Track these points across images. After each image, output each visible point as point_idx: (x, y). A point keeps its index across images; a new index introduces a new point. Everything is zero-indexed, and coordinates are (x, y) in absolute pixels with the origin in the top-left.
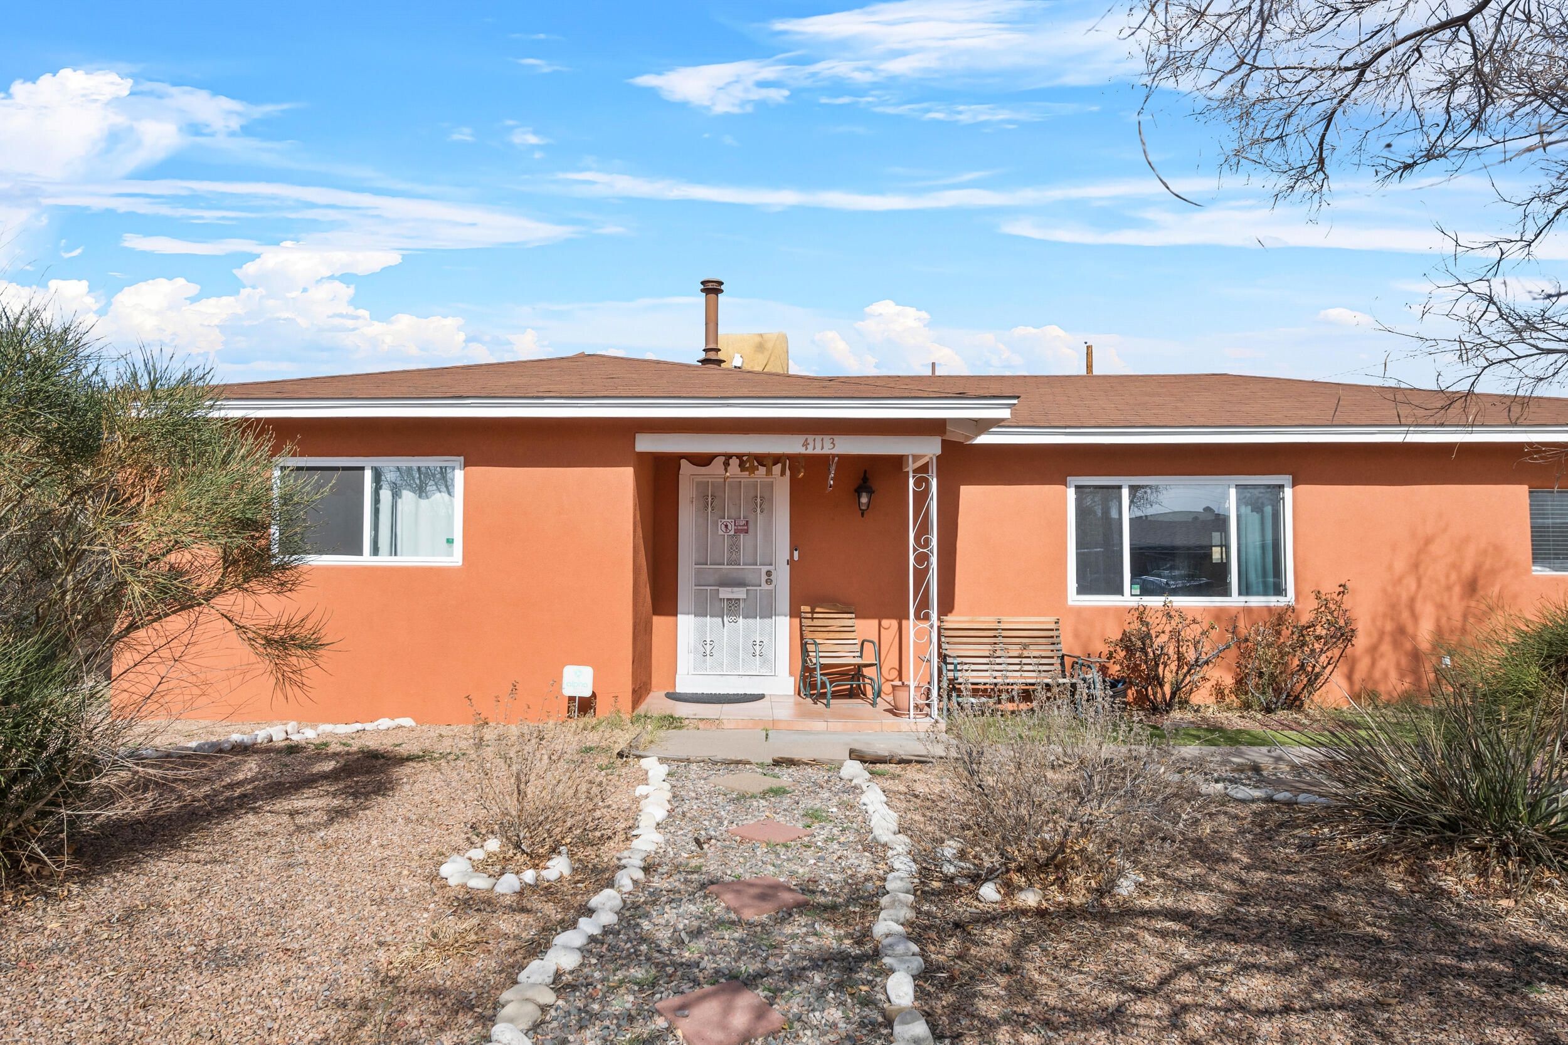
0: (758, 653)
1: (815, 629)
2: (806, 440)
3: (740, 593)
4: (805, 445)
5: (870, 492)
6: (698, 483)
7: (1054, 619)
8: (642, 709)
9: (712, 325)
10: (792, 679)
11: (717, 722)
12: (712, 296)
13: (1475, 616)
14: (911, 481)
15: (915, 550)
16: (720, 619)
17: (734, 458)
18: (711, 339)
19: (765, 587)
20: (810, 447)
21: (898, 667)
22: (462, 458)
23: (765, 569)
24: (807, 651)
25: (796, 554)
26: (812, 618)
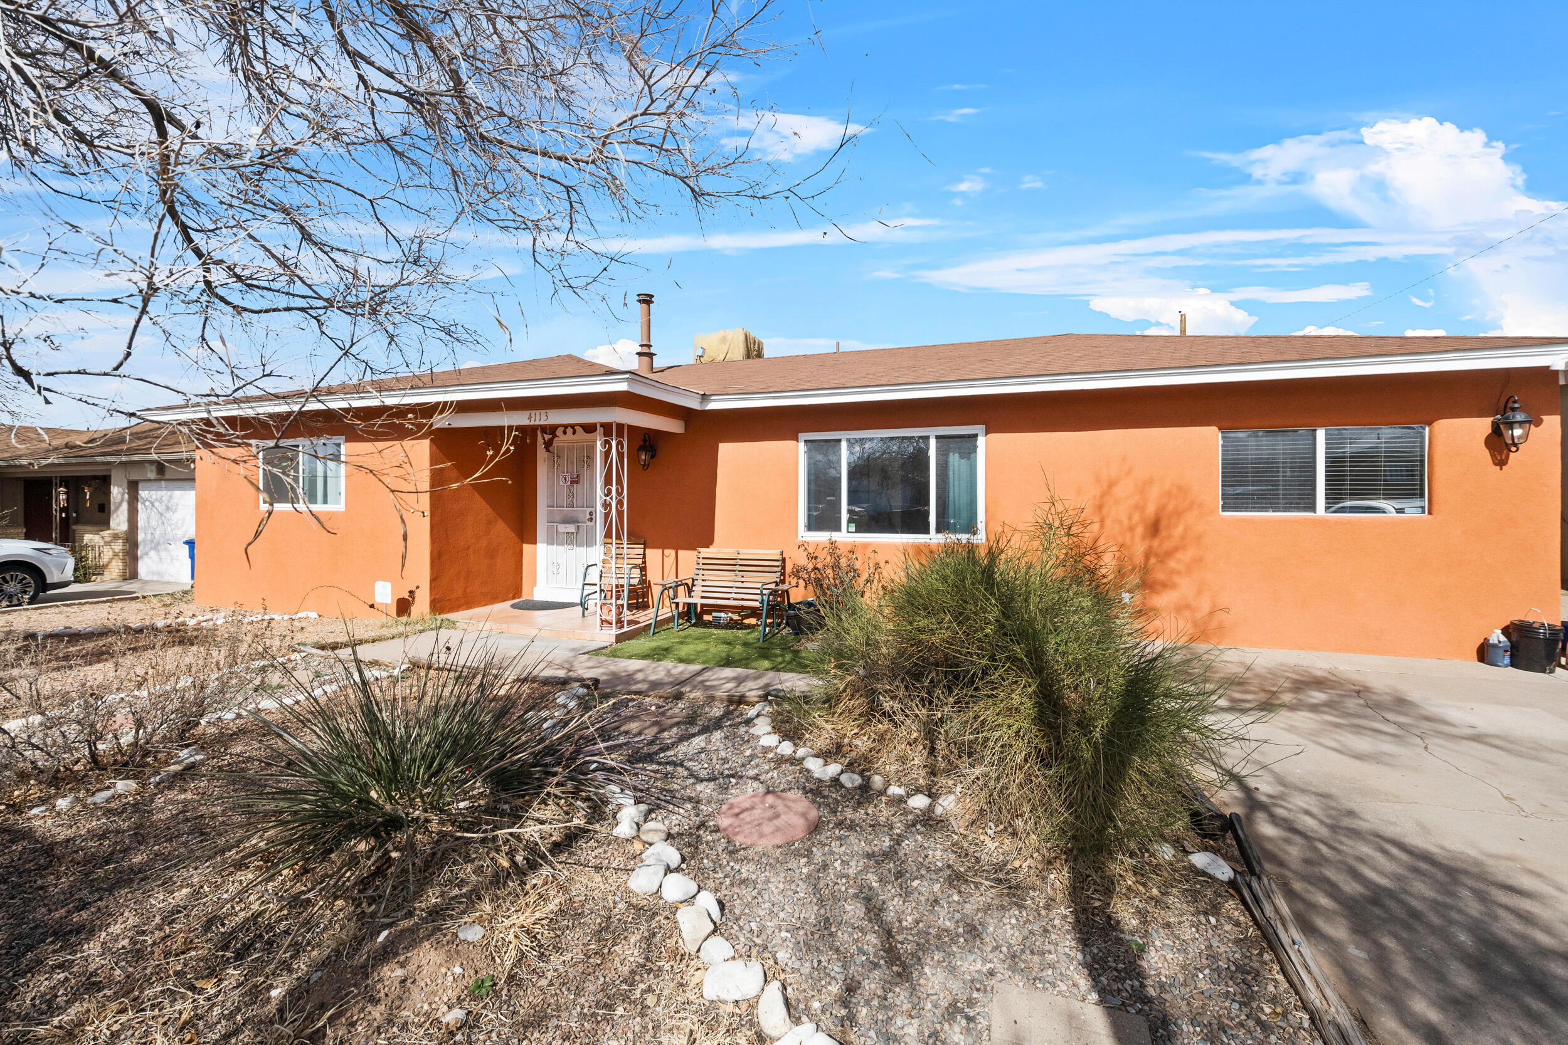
2: (530, 414)
3: (573, 529)
4: (530, 418)
5: (652, 450)
7: (783, 551)
13: (1156, 555)
16: (563, 547)
19: (589, 524)
20: (533, 419)
22: (344, 437)
23: (589, 510)
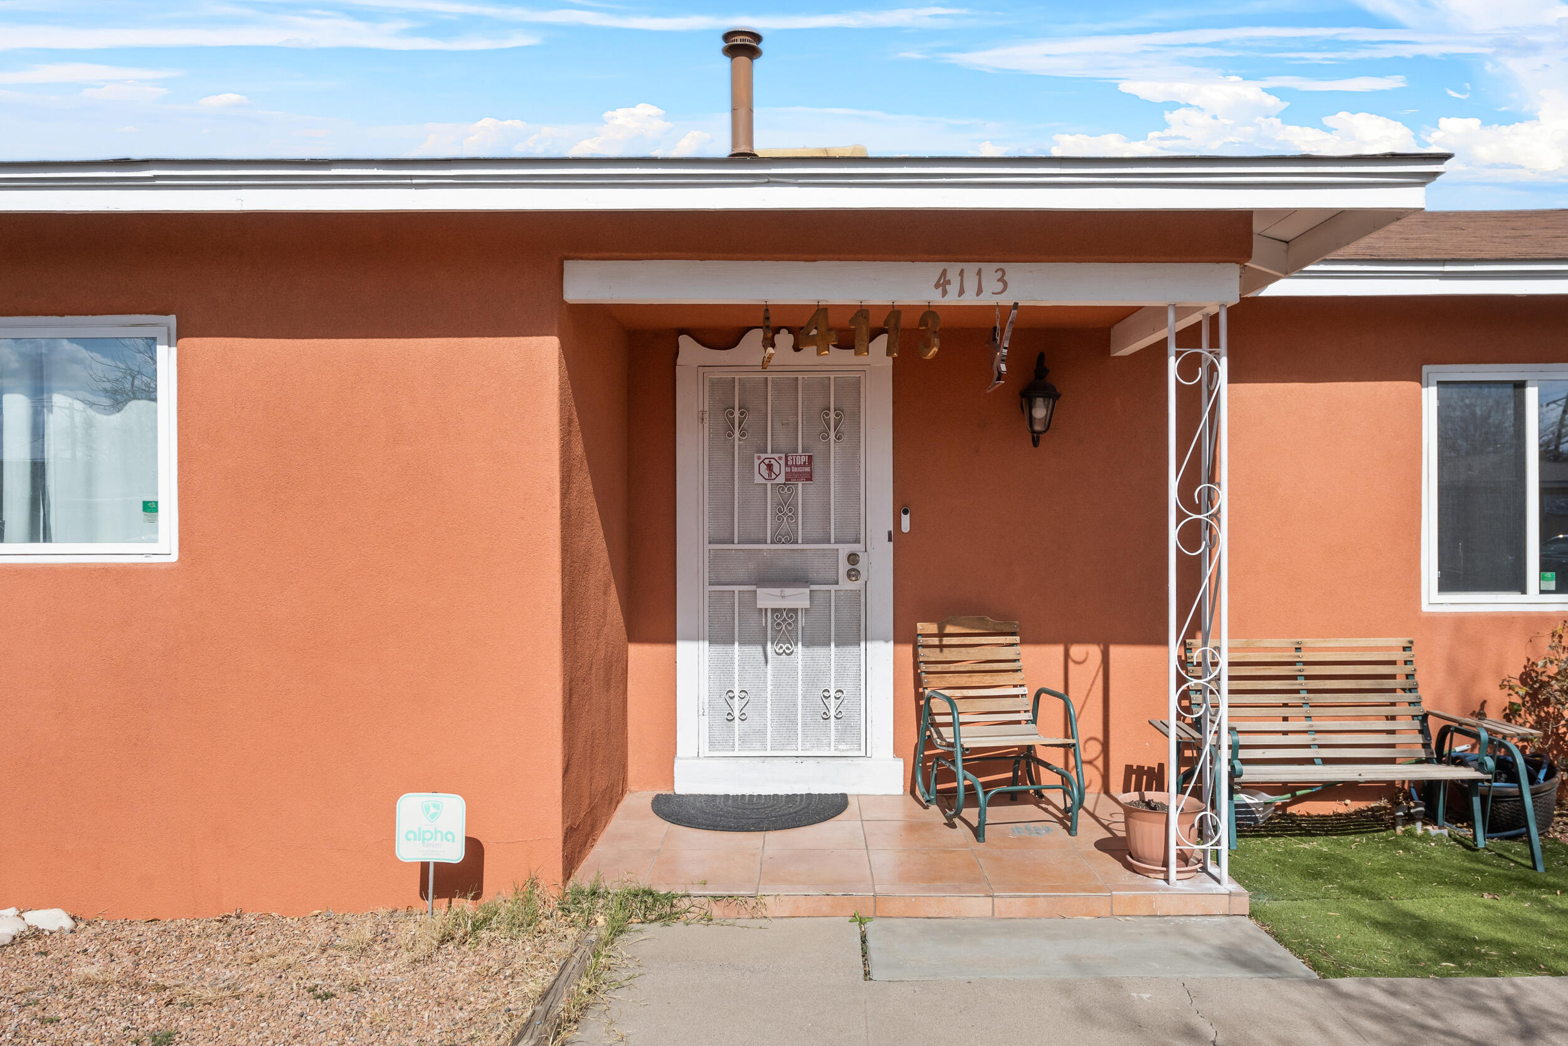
0: (832, 713)
1: (945, 669)
2: (944, 272)
3: (797, 598)
4: (942, 284)
5: (1052, 395)
6: (714, 384)
7: (1403, 641)
8: (583, 877)
9: (742, 112)
10: (899, 764)
11: (752, 902)
12: (743, 60)
14: (1173, 364)
15: (1180, 516)
16: (760, 648)
17: (784, 332)
18: (742, 138)
19: (846, 585)
20: (954, 289)
21: (1100, 737)
22: (172, 319)
23: (845, 549)
24: (931, 714)
25: (906, 520)
26: (941, 647)
